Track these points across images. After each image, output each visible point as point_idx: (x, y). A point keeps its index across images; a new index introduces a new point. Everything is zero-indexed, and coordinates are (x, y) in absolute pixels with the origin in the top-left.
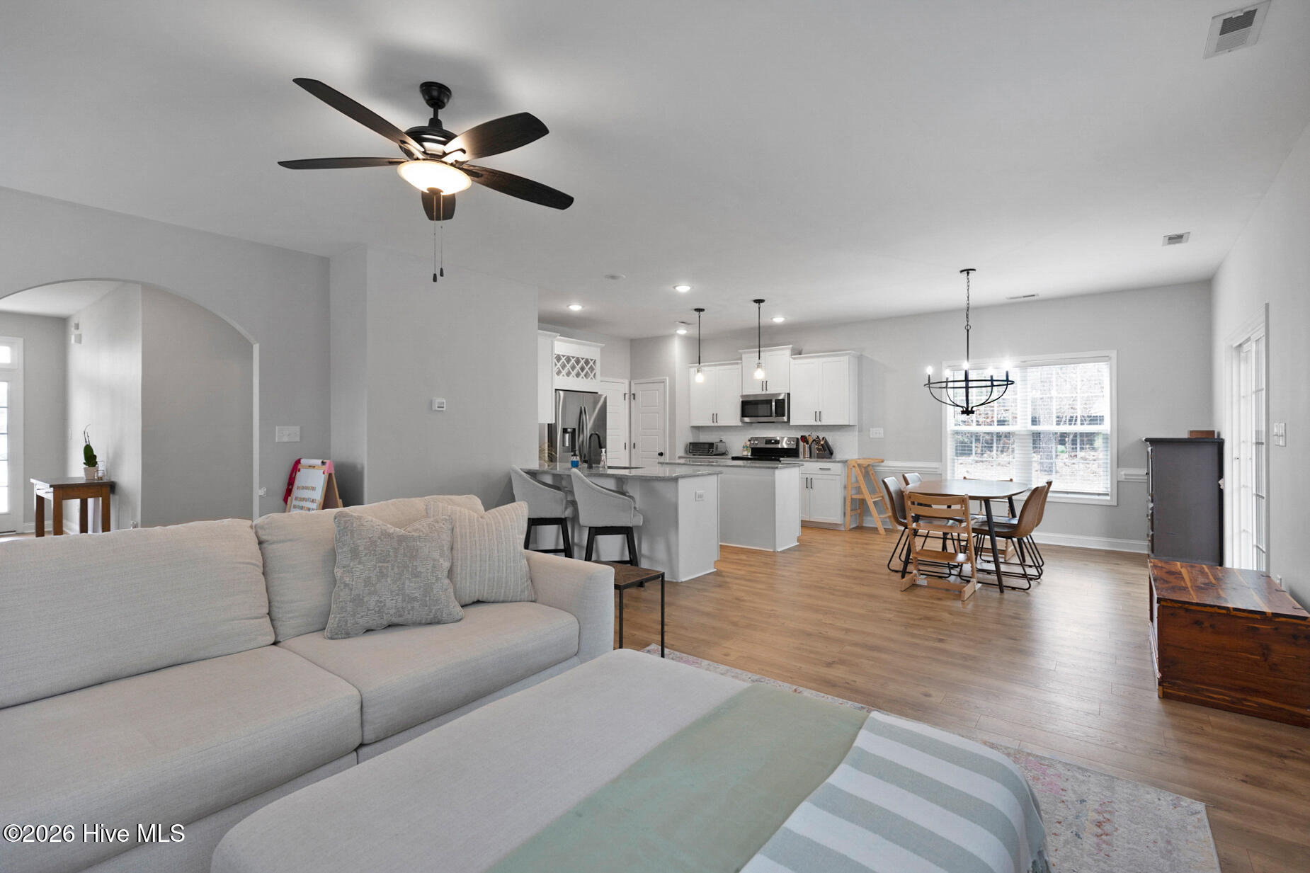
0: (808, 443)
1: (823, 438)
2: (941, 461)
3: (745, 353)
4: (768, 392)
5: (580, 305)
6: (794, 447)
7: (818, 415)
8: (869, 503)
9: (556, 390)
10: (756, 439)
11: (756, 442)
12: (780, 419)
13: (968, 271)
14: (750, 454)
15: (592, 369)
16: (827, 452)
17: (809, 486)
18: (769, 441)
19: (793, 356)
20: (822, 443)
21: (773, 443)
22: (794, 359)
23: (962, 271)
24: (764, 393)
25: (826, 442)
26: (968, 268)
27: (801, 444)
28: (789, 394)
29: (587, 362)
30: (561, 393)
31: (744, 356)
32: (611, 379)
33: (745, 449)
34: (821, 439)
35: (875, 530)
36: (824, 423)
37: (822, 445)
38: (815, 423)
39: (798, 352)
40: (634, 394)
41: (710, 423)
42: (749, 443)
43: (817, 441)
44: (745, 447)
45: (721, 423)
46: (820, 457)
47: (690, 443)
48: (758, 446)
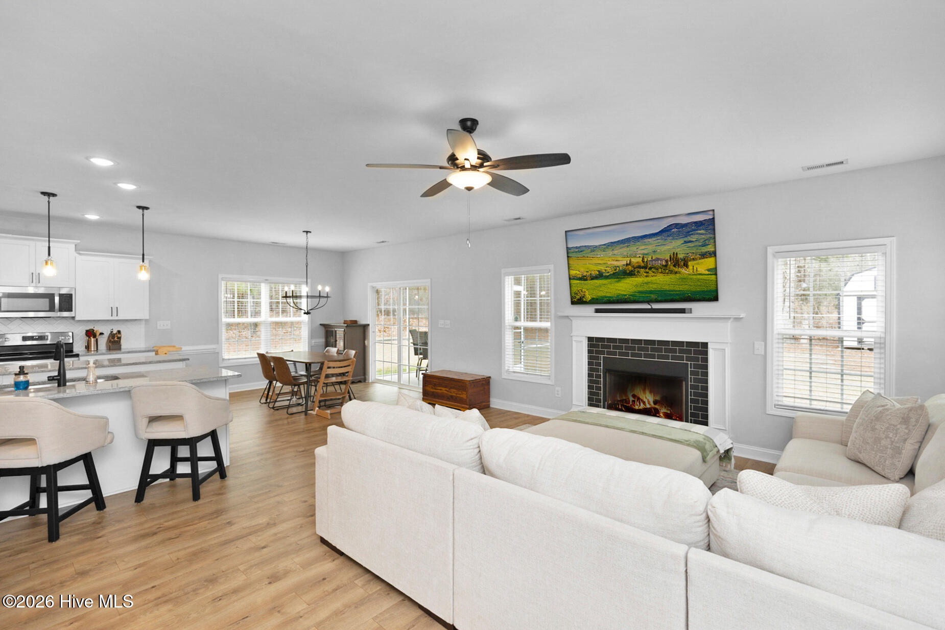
2: (218, 344)
7: (114, 310)
13: (307, 232)
23: (304, 231)
26: (307, 230)
36: (121, 317)
38: (111, 318)
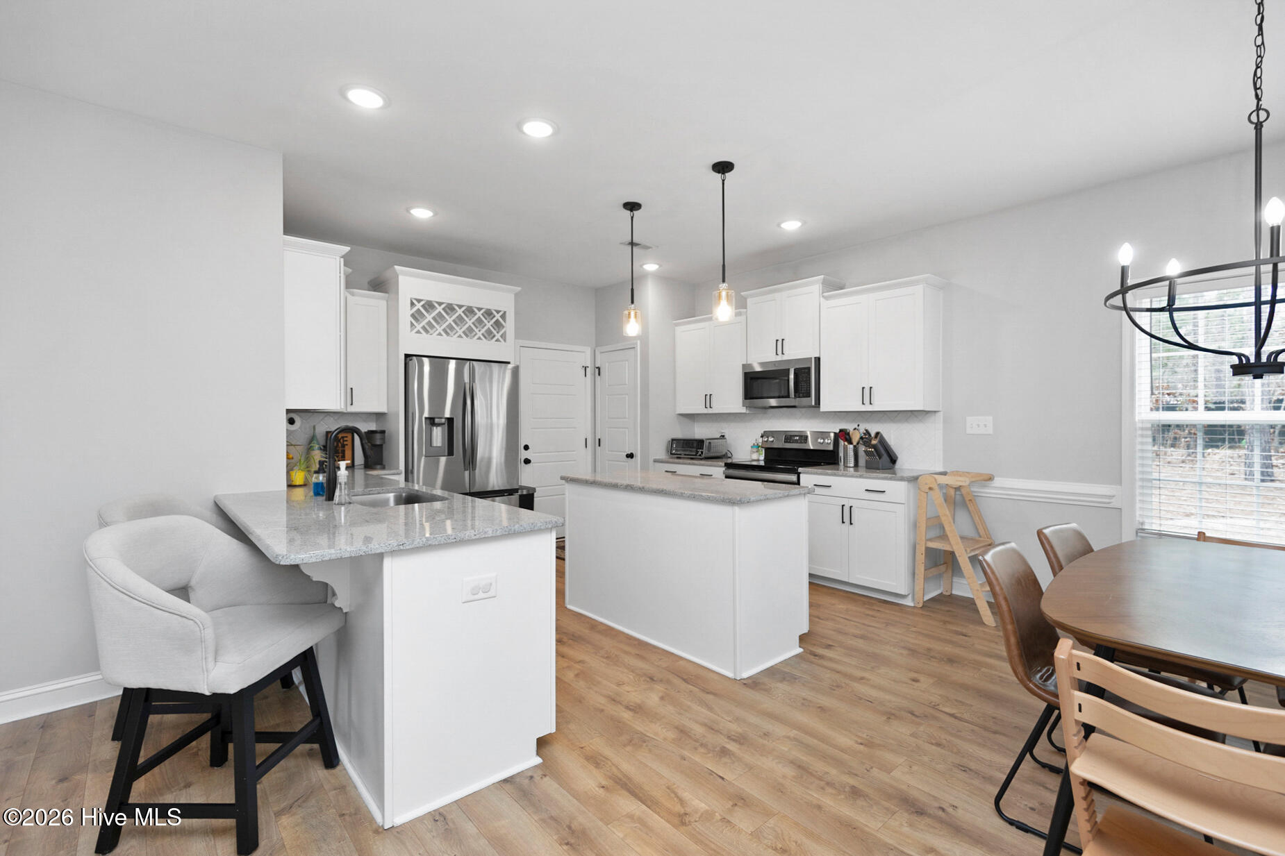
0: (850, 443)
1: (878, 434)
3: (752, 296)
4: (785, 358)
5: (429, 208)
6: (831, 448)
7: (867, 393)
8: (960, 559)
9: (407, 356)
10: (772, 433)
11: (771, 439)
12: (804, 401)
14: (762, 458)
15: (498, 325)
16: (885, 457)
17: (847, 519)
18: (789, 437)
19: (825, 294)
20: (874, 442)
21: (796, 441)
22: (826, 298)
24: (779, 358)
25: (883, 442)
27: (842, 443)
28: (818, 360)
29: (489, 313)
30: (426, 361)
31: (749, 301)
32: (543, 345)
33: (755, 450)
34: (873, 435)
35: (970, 604)
36: (876, 407)
37: (874, 446)
38: (863, 408)
39: (834, 286)
40: (599, 368)
41: (701, 409)
42: (760, 440)
43: (866, 438)
44: (756, 447)
45: (717, 408)
46: (871, 467)
47: (673, 440)
48: (775, 446)
